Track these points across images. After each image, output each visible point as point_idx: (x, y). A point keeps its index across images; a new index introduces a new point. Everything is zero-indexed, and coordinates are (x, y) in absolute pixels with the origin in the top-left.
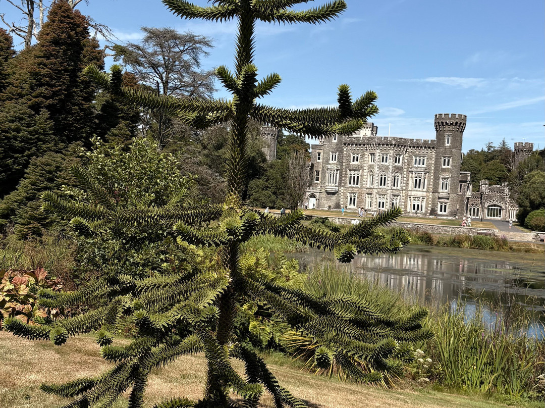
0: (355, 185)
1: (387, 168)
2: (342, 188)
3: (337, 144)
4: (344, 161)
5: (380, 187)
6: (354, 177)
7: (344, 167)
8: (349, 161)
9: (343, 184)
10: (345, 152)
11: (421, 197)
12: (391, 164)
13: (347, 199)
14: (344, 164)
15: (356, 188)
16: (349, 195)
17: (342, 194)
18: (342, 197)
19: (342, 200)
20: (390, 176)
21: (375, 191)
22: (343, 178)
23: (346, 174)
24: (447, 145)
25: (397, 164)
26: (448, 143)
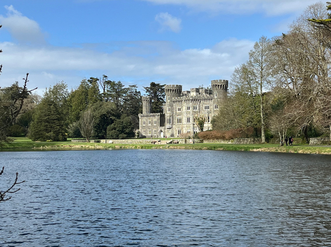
0: (180, 123)
1: (190, 113)
2: (174, 125)
3: (170, 102)
4: (174, 111)
5: (188, 123)
6: (179, 119)
7: (174, 114)
8: (176, 111)
9: (174, 123)
10: (174, 106)
11: (207, 127)
12: (191, 110)
13: (177, 131)
14: (174, 113)
15: (180, 125)
16: (177, 129)
17: (174, 129)
18: (174, 130)
19: (174, 132)
20: (191, 117)
21: (185, 125)
22: (174, 120)
23: (175, 118)
24: (216, 97)
25: (194, 110)
26: (216, 96)
